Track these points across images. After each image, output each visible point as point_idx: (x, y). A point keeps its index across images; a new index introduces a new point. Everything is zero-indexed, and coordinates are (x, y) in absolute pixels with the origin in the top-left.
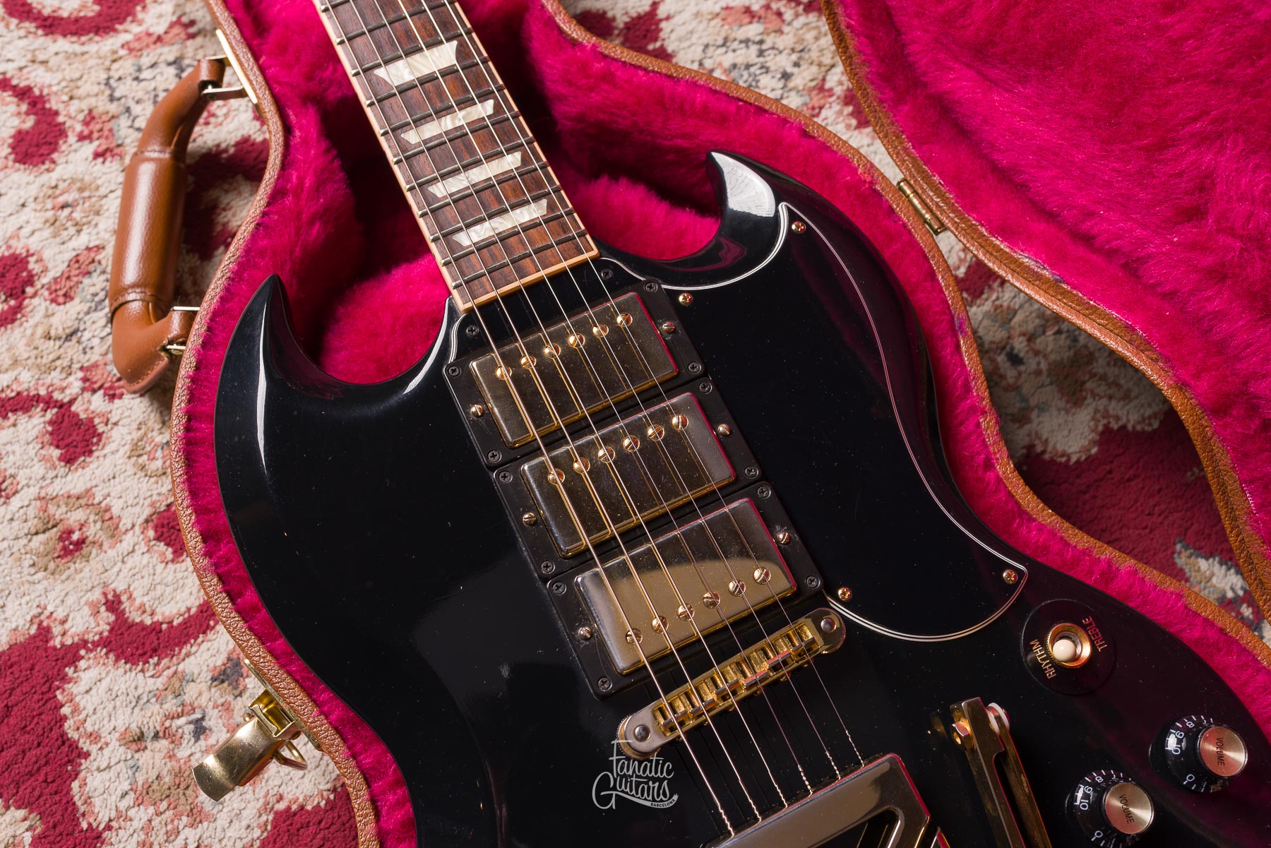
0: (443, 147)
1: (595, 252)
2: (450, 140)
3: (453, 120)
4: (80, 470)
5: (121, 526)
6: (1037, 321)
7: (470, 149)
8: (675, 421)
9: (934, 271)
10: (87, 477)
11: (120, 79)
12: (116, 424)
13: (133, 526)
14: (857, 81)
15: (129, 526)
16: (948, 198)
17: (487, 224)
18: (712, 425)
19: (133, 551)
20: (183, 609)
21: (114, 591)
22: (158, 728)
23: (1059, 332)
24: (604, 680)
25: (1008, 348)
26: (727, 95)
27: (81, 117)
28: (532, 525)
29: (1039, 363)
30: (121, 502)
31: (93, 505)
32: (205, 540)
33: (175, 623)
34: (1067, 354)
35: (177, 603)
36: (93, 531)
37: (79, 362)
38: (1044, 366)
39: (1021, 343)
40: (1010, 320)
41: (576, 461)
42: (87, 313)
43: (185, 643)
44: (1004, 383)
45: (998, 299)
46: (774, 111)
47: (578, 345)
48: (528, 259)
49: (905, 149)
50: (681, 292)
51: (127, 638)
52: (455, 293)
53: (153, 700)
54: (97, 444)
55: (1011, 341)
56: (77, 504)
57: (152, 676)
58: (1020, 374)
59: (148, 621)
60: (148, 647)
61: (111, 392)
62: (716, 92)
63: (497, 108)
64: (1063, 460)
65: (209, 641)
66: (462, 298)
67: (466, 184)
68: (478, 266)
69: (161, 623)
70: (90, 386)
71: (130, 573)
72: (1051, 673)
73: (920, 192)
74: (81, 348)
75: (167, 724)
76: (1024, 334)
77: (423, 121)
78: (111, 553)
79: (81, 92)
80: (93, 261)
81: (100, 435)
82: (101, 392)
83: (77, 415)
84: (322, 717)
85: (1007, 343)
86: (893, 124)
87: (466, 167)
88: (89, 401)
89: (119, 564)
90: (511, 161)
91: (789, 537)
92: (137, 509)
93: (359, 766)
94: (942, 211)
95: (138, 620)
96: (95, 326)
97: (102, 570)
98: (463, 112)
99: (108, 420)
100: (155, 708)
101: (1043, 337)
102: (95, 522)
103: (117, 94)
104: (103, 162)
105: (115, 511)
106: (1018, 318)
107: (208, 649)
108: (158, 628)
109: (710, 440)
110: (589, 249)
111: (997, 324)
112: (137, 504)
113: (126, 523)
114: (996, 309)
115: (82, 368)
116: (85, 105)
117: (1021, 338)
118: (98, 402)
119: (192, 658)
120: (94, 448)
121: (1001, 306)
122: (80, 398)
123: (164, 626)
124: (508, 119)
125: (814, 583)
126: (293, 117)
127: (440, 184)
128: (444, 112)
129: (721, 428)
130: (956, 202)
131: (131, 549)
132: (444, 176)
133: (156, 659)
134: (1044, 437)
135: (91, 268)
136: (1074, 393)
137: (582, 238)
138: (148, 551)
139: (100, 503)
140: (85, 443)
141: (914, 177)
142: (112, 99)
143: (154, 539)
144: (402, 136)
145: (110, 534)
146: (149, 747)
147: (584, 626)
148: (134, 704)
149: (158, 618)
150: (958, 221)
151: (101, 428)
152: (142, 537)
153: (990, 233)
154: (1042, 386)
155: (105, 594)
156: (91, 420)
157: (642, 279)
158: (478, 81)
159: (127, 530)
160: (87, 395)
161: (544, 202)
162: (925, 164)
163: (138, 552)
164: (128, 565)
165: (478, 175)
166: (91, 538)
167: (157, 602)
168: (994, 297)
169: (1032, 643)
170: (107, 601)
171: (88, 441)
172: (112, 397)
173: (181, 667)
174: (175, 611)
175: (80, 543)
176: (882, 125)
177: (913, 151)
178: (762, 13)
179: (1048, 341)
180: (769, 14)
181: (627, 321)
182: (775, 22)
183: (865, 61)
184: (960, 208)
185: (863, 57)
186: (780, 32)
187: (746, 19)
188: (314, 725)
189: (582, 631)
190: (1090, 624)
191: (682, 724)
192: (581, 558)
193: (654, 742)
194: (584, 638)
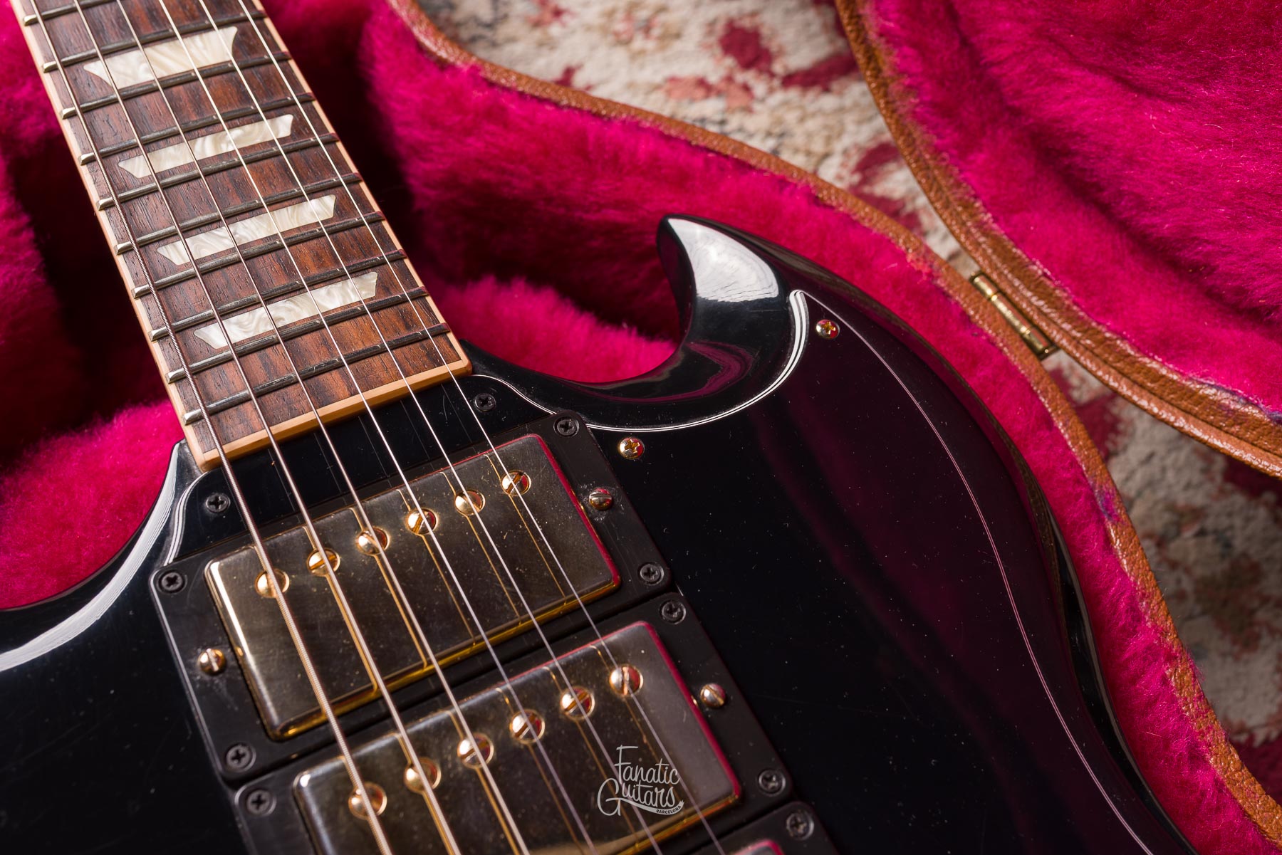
0: (194, 184)
1: (463, 362)
2: (206, 175)
3: (216, 144)
7: (242, 187)
8: (615, 678)
9: (1049, 415)
14: (897, 121)
16: (1058, 298)
17: (261, 311)
18: (690, 686)
23: (1202, 533)
26: (688, 143)
29: (1179, 581)
34: (1220, 567)
38: (1187, 585)
41: (412, 766)
46: (765, 167)
47: (425, 531)
48: (335, 374)
49: (980, 225)
50: (622, 436)
52: (189, 431)
62: (669, 138)
63: (299, 127)
66: (201, 441)
67: (229, 244)
68: (234, 382)
73: (1009, 291)
76: (1149, 536)
77: (161, 143)
86: (958, 184)
87: (232, 217)
90: (319, 210)
94: (1051, 321)
98: (237, 132)
109: (687, 716)
110: (452, 358)
124: (317, 145)
127: (179, 244)
128: (203, 131)
129: (708, 692)
130: (1075, 303)
132: (188, 231)
136: (1241, 629)
137: (441, 339)
141: (997, 269)
144: (121, 165)
150: (1079, 335)
153: (1139, 350)
157: (551, 413)
158: (268, 86)
161: (372, 278)
162: (1017, 246)
165: (252, 230)
176: (939, 189)
177: (995, 226)
178: (723, 86)
179: (1186, 545)
180: (732, 87)
181: (522, 485)
182: (741, 99)
183: (910, 87)
184: (1082, 314)
185: (906, 80)
186: (748, 110)
187: (700, 92)
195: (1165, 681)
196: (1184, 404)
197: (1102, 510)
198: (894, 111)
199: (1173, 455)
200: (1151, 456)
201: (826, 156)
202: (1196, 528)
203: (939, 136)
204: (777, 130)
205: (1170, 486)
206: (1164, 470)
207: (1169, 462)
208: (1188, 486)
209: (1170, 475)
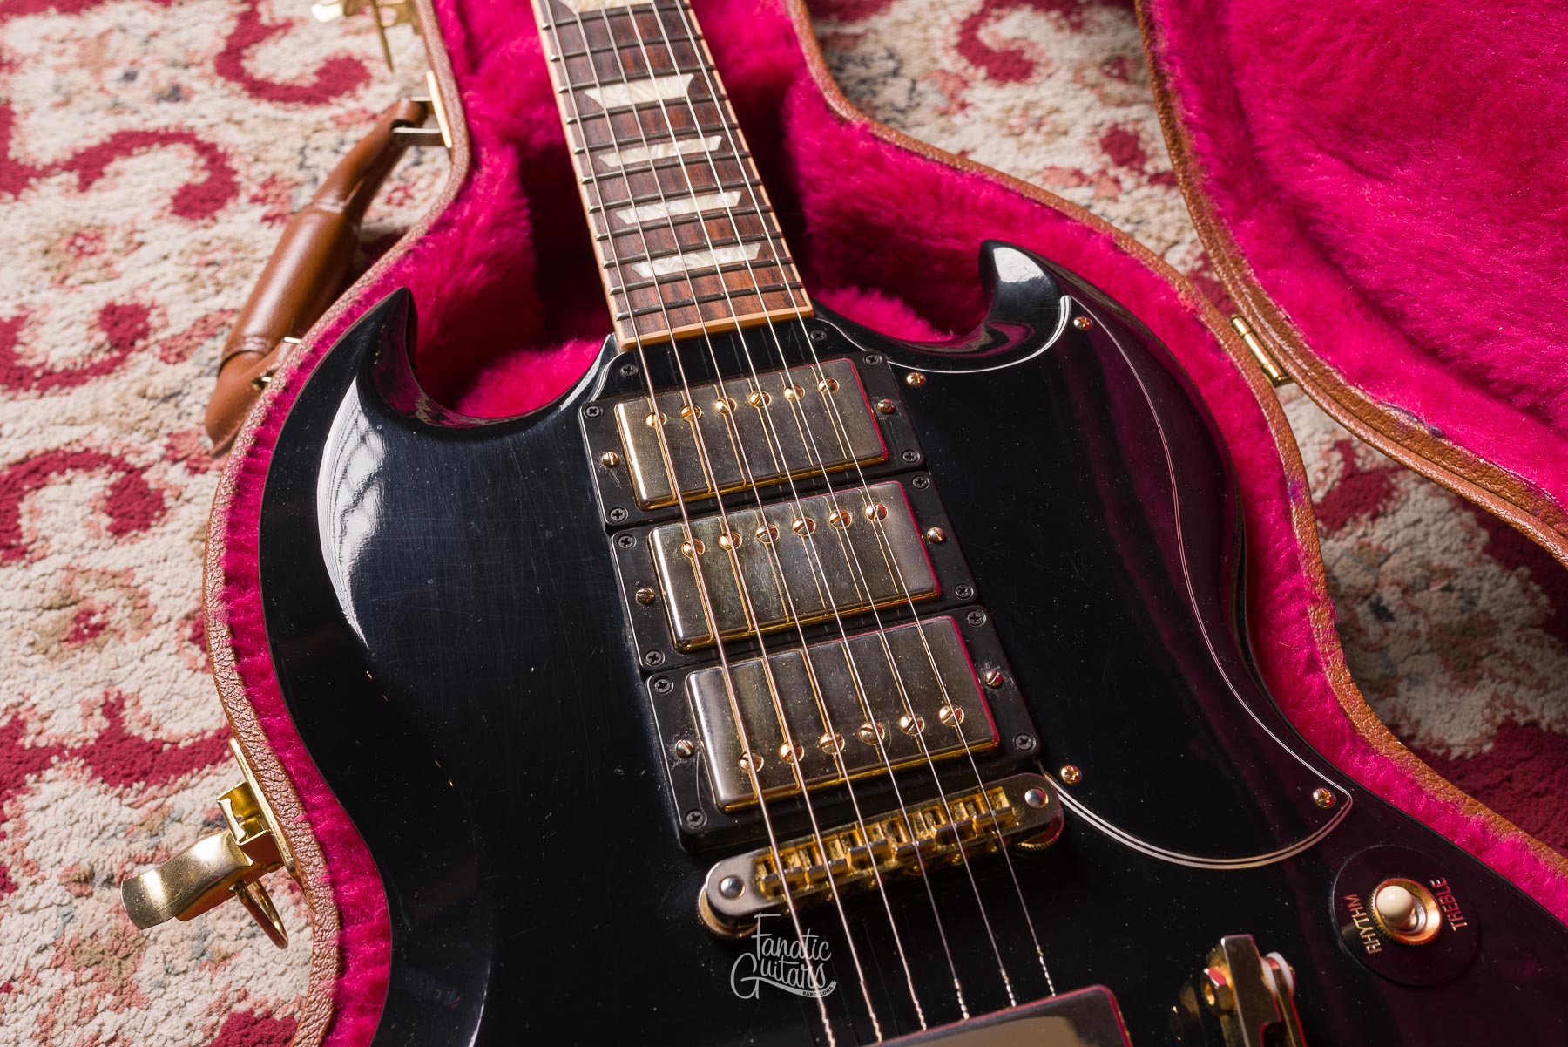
0: (646, 174)
1: (809, 308)
2: (657, 169)
3: (666, 150)
4: (128, 545)
5: (154, 618)
6: (1418, 571)
7: (679, 180)
8: (869, 509)
10: (134, 554)
11: (317, 149)
12: (188, 501)
13: (169, 620)
15: (164, 619)
16: (1295, 338)
17: (678, 258)
18: (921, 526)
19: (158, 650)
20: (198, 730)
21: (120, 693)
22: (115, 871)
23: (1448, 589)
24: (696, 814)
25: (1374, 598)
27: (261, 179)
28: (647, 604)
29: (1416, 624)
30: (163, 590)
31: (129, 586)
32: (228, 582)
33: (181, 746)
34: (1458, 618)
35: (192, 721)
36: (117, 617)
37: (169, 426)
38: (1423, 627)
39: (1393, 594)
40: (1380, 564)
41: (725, 535)
42: (199, 376)
43: (185, 771)
44: (1363, 640)
45: (1365, 535)
47: (761, 406)
48: (719, 302)
49: (1245, 278)
50: (911, 372)
51: (115, 753)
52: (618, 325)
53: (122, 835)
54: (159, 519)
55: (1378, 590)
56: (111, 582)
57: (130, 805)
58: (1387, 632)
59: (148, 736)
60: (137, 768)
61: (195, 465)
63: (724, 145)
64: (1440, 752)
65: (216, 774)
66: (625, 331)
67: (663, 214)
68: (654, 298)
69: (164, 743)
70: (172, 455)
71: (146, 675)
72: (1373, 947)
73: (1259, 331)
74: (177, 412)
75: (128, 867)
76: (1398, 584)
77: (629, 146)
78: (132, 647)
79: (270, 156)
80: (223, 324)
81: (164, 511)
82: (183, 464)
83: (146, 483)
84: (307, 825)
85: (1373, 592)
87: (669, 197)
88: (165, 472)
89: (137, 662)
90: (727, 200)
91: (1000, 680)
92: (180, 601)
93: (337, 899)
94: (1287, 356)
95: (136, 733)
96: (201, 392)
97: (113, 664)
98: (682, 144)
99: (180, 494)
100: (120, 844)
101: (1425, 592)
102: (124, 607)
103: (309, 162)
104: (270, 227)
105: (153, 599)
106: (1393, 562)
107: (212, 785)
108: (157, 748)
109: (914, 543)
110: (801, 303)
111: (1361, 566)
112: (182, 595)
113: (162, 614)
114: (1361, 548)
115: (169, 435)
116: (269, 169)
117: (1394, 588)
118: (177, 474)
119: (188, 792)
120: (153, 523)
121: (1369, 545)
122: (156, 466)
123: (166, 747)
124: (734, 158)
125: (1028, 746)
126: (485, 156)
127: (632, 211)
128: (659, 140)
129: (932, 532)
130: (1307, 342)
131: (156, 646)
132: (638, 203)
133: (142, 783)
134: (1415, 716)
135: (218, 331)
136: (1464, 668)
137: (796, 292)
138: (177, 652)
139: (137, 587)
140: (143, 516)
141: (1253, 313)
142: (301, 166)
143: (190, 640)
144: (601, 157)
145: (137, 624)
146: (95, 894)
147: (685, 738)
148: (94, 835)
149: (160, 735)
150: (1306, 368)
151: (168, 502)
152: (176, 634)
153: (1348, 379)
154: (1418, 652)
155: (106, 694)
156: (160, 492)
157: (863, 349)
158: (708, 116)
159: (160, 624)
160: (166, 464)
161: (757, 246)
162: (1270, 295)
163: (164, 652)
164: (147, 665)
165: (681, 207)
166: (112, 625)
167: (167, 715)
168: (1360, 532)
169: (1349, 898)
170: (107, 703)
171: (147, 513)
172: (194, 471)
173: (170, 801)
174: (186, 731)
175: (101, 627)
177: (1255, 279)
178: (1096, 178)
179: (1432, 597)
180: (1104, 179)
181: (833, 388)
182: (1110, 189)
183: (1202, 164)
184: (1310, 351)
185: (1200, 160)
186: (1115, 200)
187: (1075, 181)
188: (292, 833)
189: (681, 745)
190: (1442, 889)
191: (792, 886)
192: (702, 655)
193: (746, 903)
194: (682, 754)
195: (1305, 613)
196: (1375, 423)
197: (1289, 492)
198: (1189, 184)
199: (1439, 524)
200: (1419, 521)
201: (1176, 243)
202: (1445, 583)
203: (1221, 206)
204: (1135, 218)
205: (1429, 548)
206: (1427, 534)
207: (1433, 529)
208: (1446, 550)
209: (1432, 540)
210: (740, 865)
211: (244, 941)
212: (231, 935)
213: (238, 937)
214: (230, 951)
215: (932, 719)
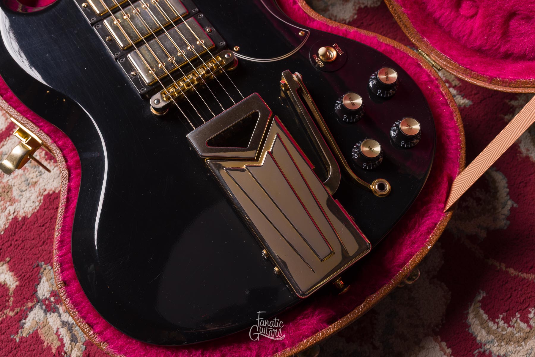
24: (142, 89)
28: (110, 41)
41: (125, 16)
72: (322, 65)
84: (41, 131)
91: (211, 30)
93: (58, 146)
125: (223, 44)
147: (133, 71)
169: (314, 56)
188: (38, 134)
189: (132, 73)
190: (336, 46)
191: (172, 96)
192: (130, 49)
193: (162, 104)
194: (133, 75)
210: (157, 96)
211: (39, 177)
212: (35, 177)
213: (37, 177)
214: (36, 180)
215: (196, 45)
